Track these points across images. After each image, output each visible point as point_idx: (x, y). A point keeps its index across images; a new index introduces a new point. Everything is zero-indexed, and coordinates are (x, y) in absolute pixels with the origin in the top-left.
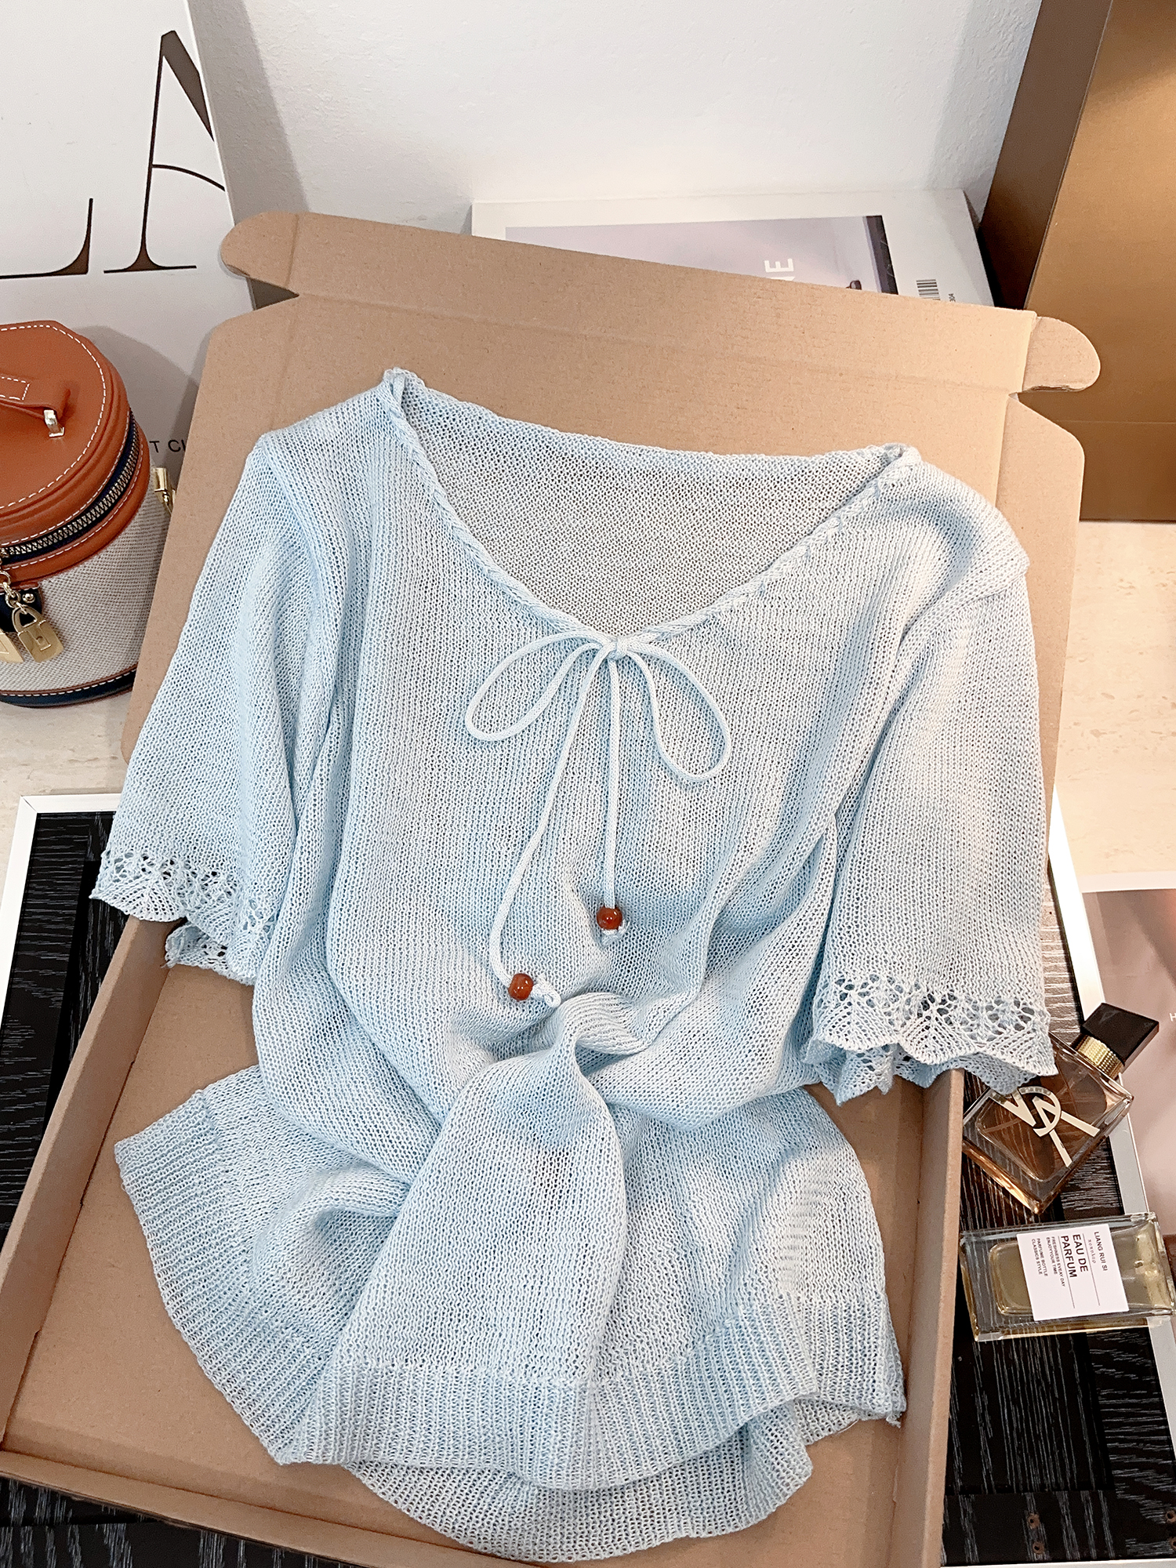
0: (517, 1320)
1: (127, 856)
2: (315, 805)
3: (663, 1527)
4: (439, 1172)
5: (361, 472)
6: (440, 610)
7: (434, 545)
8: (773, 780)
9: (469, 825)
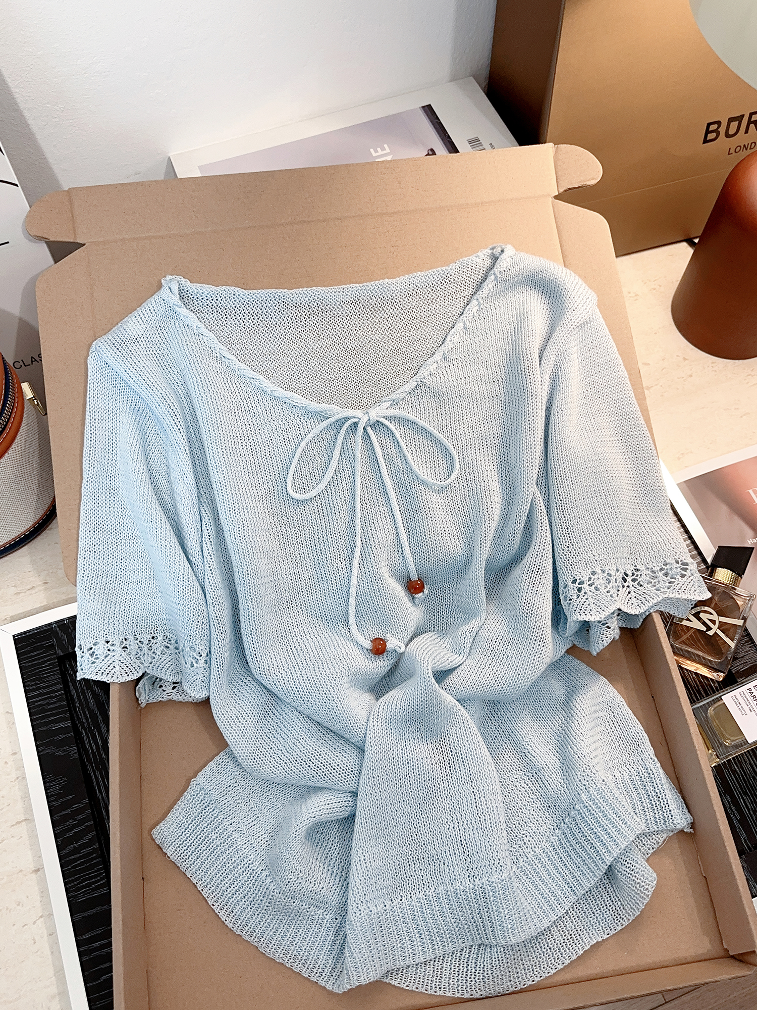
0: (452, 850)
1: (95, 645)
2: (212, 574)
3: (581, 941)
4: (374, 778)
5: (166, 349)
6: (248, 425)
7: (230, 384)
8: (489, 471)
9: (311, 556)
